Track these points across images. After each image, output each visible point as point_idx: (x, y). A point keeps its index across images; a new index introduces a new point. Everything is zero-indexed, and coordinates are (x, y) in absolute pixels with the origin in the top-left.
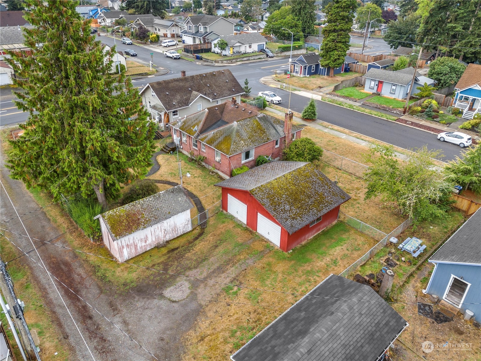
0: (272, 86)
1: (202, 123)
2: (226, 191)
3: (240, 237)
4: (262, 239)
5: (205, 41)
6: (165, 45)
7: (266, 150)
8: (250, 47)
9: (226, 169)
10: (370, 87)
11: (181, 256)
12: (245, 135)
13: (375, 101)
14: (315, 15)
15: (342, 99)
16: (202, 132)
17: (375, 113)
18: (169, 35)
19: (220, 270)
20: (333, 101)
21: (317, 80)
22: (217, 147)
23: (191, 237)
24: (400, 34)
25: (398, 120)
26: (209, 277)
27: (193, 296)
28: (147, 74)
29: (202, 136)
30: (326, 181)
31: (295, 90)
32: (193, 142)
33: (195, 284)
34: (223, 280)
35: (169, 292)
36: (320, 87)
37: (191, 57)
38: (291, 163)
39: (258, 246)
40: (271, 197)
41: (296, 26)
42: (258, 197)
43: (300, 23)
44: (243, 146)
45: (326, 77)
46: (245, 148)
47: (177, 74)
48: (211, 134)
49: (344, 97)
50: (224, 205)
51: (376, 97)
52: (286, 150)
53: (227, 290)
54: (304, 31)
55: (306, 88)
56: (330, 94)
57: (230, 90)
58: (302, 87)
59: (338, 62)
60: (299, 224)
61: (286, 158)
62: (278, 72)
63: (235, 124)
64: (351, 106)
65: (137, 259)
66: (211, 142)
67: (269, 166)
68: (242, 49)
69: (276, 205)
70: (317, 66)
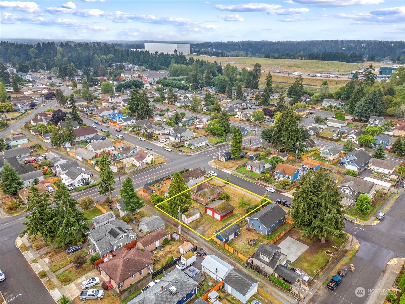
0: (213, 167)
1: (196, 189)
2: (206, 208)
3: (211, 218)
4: (216, 219)
5: (180, 141)
6: (162, 142)
7: (214, 196)
8: (202, 144)
9: (205, 202)
10: (249, 168)
11: (199, 223)
12: (209, 193)
13: (250, 174)
14: (230, 124)
15: (239, 173)
16: (197, 192)
17: (249, 180)
18: (161, 134)
19: (208, 224)
20: (236, 174)
21: (230, 164)
22: (202, 196)
23: (200, 219)
24: (267, 135)
25: (256, 182)
26: (206, 226)
27: (204, 229)
28: (163, 163)
29: (197, 193)
30: (230, 205)
31: (222, 169)
32: (194, 195)
33: (203, 227)
34: (209, 226)
35: (199, 228)
36: (231, 167)
37: (176, 150)
38: (221, 201)
39: (215, 220)
40: (217, 209)
41: (221, 130)
42: (215, 209)
43: (223, 129)
44: (209, 196)
45: (233, 161)
46: (209, 197)
47: (174, 162)
48: (199, 193)
49: (239, 172)
50: (206, 212)
51: (250, 172)
52: (220, 196)
53: (210, 228)
54: (225, 131)
55: (226, 167)
56: (234, 171)
57: (201, 175)
58: (224, 167)
59: (238, 157)
60: (223, 214)
61: (220, 199)
62: (215, 158)
63: (206, 190)
64: (241, 177)
65: (191, 223)
66: (200, 195)
67: (216, 201)
68: (198, 145)
69: (218, 211)
70: (230, 157)
